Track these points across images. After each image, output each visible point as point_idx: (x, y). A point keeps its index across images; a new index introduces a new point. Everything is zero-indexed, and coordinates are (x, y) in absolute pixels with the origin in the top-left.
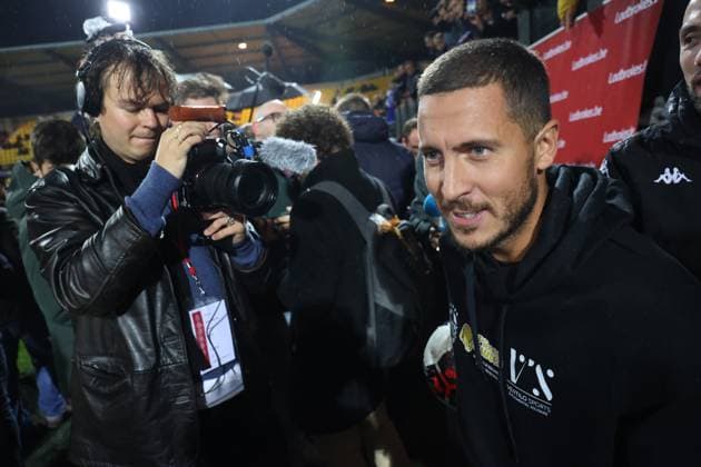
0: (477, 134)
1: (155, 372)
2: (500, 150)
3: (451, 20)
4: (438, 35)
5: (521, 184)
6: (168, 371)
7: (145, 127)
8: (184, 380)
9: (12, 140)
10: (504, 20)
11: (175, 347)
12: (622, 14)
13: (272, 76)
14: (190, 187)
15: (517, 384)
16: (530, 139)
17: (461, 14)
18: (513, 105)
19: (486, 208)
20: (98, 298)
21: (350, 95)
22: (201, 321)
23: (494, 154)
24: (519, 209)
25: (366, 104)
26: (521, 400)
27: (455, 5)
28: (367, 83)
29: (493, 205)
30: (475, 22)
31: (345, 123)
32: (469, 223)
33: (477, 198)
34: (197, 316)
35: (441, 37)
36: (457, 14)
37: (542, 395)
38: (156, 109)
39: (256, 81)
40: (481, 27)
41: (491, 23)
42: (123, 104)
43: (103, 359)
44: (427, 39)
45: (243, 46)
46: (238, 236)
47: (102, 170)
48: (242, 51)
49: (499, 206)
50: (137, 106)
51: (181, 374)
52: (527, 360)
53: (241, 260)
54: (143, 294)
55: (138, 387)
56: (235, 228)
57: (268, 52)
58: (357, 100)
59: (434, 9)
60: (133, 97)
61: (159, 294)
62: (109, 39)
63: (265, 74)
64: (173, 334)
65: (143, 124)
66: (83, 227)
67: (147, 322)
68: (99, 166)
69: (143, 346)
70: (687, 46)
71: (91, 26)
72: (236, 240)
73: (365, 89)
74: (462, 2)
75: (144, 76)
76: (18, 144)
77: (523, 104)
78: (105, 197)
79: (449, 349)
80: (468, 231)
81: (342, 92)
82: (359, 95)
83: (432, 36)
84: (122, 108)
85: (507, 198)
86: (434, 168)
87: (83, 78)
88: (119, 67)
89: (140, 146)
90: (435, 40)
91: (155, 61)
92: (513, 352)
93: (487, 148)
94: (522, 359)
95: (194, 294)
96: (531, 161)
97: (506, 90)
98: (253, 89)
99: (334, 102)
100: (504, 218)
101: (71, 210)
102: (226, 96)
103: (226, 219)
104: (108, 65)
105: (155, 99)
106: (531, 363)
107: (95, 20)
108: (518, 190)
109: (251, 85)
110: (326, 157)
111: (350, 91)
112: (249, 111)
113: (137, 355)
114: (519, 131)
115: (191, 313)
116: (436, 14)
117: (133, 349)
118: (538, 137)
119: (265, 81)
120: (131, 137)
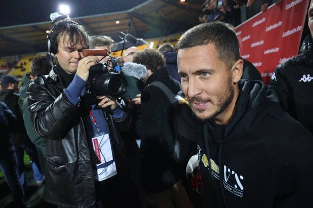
0: (203, 67)
1: (77, 164)
2: (214, 74)
3: (211, 9)
4: (205, 16)
5: (225, 90)
6: (82, 164)
7: (75, 58)
8: (89, 168)
9: (19, 65)
10: (234, 9)
11: (85, 153)
12: (289, 5)
13: (131, 35)
14: (91, 84)
15: (227, 182)
16: (229, 69)
17: (215, 6)
18: (220, 53)
19: (209, 100)
20: (51, 132)
21: (165, 44)
22: (98, 143)
23: (212, 76)
24: (225, 101)
25: (172, 48)
26: (229, 189)
27: (213, 2)
28: (173, 38)
29: (212, 99)
30: (221, 10)
31: (163, 56)
32: (202, 107)
33: (204, 96)
34: (96, 141)
35: (206, 17)
36: (213, 6)
37: (239, 187)
38: (80, 51)
39: (124, 38)
40: (224, 13)
41: (229, 10)
42: (65, 48)
43: (57, 158)
44: (200, 18)
45: (118, 22)
46: (113, 106)
47: (57, 77)
48: (118, 25)
49: (215, 99)
50: (71, 50)
51: (88, 166)
52: (231, 171)
53: (116, 116)
54: (72, 129)
55: (70, 170)
56: (111, 103)
57: (129, 25)
58: (168, 46)
59: (203, 5)
60: (69, 45)
61: (79, 130)
62: (61, 21)
63: (128, 34)
64: (85, 148)
65: (74, 57)
66: (48, 101)
67: (74, 143)
68: (56, 75)
69: (72, 153)
70: (311, 18)
71: (53, 16)
72: (113, 108)
73: (172, 41)
74: (216, 1)
75: (74, 37)
76: (21, 67)
77: (225, 52)
78: (58, 88)
79: (197, 166)
80: (201, 111)
81: (162, 42)
82: (169, 44)
83: (202, 17)
84: (65, 50)
85: (218, 96)
86: (185, 82)
87: (49, 38)
88: (64, 34)
89: (73, 67)
90: (204, 18)
91: (79, 30)
92: (225, 167)
93: (209, 73)
94: (229, 170)
95: (95, 131)
96: (230, 79)
97: (217, 46)
98: (122, 42)
99: (158, 47)
100: (218, 105)
101: (44, 94)
102: (112, 45)
103: (107, 99)
104: (60, 32)
105: (79, 46)
106: (233, 173)
107: (55, 14)
108: (224, 92)
109: (122, 40)
110: (155, 71)
111: (165, 41)
112: (121, 51)
113: (69, 157)
114: (223, 65)
115: (93, 139)
116: (204, 7)
117: (68, 154)
118: (233, 68)
119: (128, 38)
120: (70, 63)
